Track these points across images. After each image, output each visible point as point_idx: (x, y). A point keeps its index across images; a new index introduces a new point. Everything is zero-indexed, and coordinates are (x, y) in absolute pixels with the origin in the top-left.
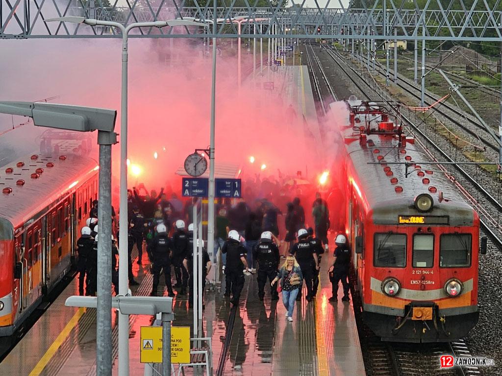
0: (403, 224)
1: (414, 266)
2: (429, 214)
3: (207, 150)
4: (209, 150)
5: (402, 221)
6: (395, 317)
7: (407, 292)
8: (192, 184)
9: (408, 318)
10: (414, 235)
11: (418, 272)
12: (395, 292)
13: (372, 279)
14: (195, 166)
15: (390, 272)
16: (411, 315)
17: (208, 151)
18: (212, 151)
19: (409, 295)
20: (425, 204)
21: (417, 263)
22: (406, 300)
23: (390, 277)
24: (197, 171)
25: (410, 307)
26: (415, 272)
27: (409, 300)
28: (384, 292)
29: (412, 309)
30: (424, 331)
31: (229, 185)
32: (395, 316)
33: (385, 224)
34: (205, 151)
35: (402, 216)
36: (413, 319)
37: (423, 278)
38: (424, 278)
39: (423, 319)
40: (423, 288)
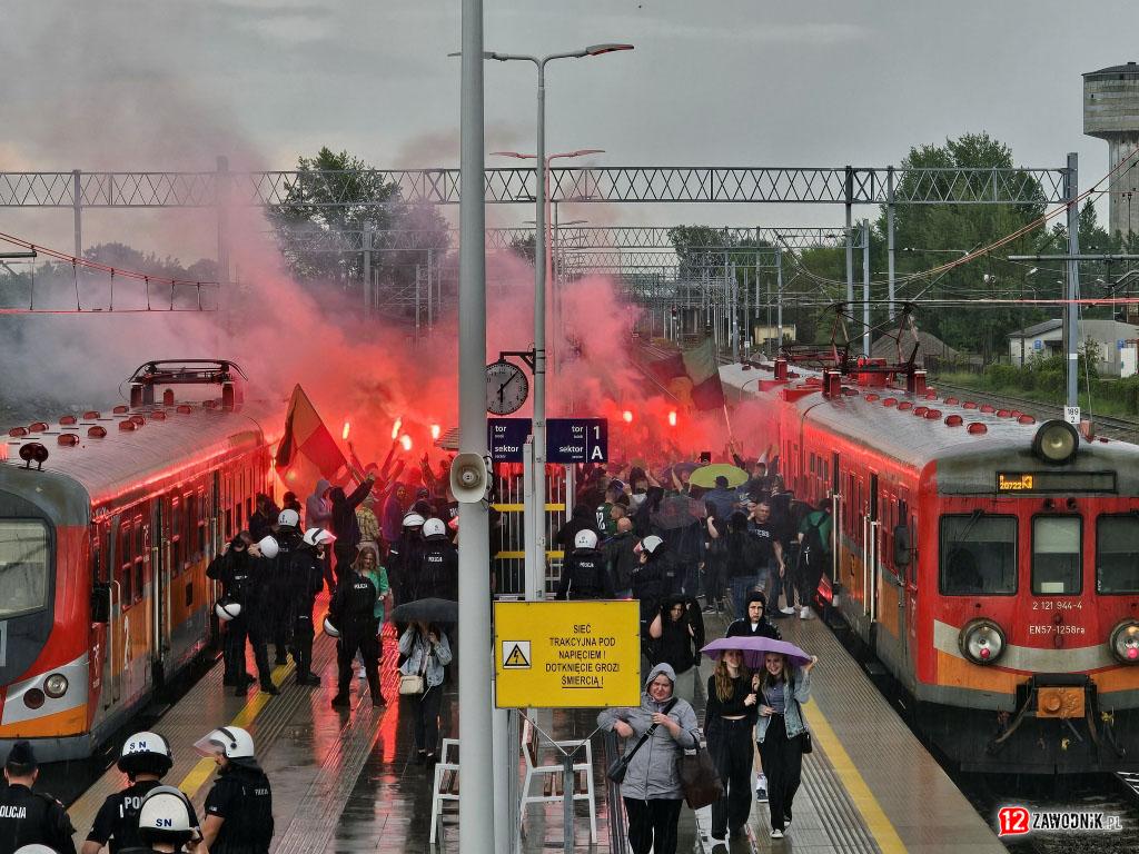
0: (1006, 491)
1: (1036, 590)
2: (1067, 468)
3: (529, 354)
4: (533, 354)
5: (1005, 485)
6: (994, 714)
7: (1021, 653)
8: (495, 433)
9: (1025, 713)
10: (1036, 517)
11: (1048, 606)
12: (993, 655)
13: (937, 624)
14: (501, 391)
15: (979, 606)
16: (1034, 706)
17: (529, 357)
18: (538, 354)
19: (1025, 659)
20: (1060, 445)
21: (1044, 584)
22: (1018, 672)
23: (980, 619)
24: (506, 402)
25: (1030, 688)
26: (1040, 606)
27: (1026, 673)
28: (967, 653)
29: (1037, 692)
30: (1064, 745)
31: (579, 433)
32: (995, 712)
33: (965, 494)
34: (523, 355)
35: (1005, 474)
36: (1039, 714)
37: (1059, 619)
38: (1061, 619)
39: (1064, 714)
40: (1059, 642)
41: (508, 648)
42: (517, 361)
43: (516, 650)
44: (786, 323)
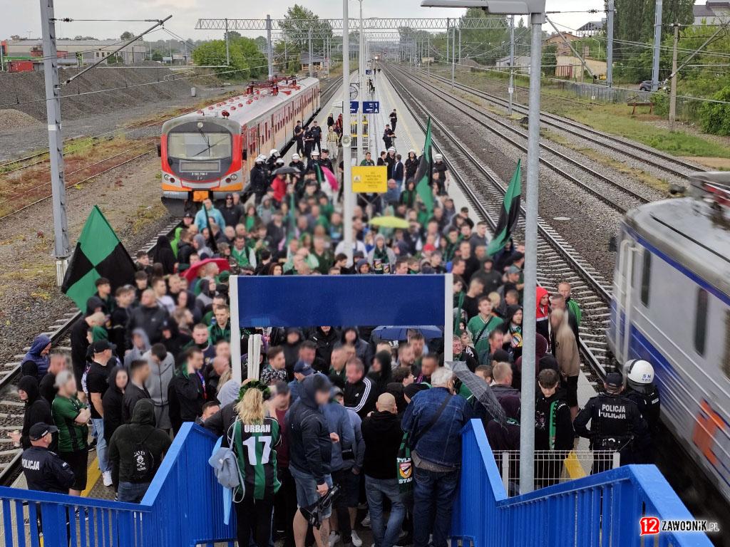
41: (355, 178)
42: (355, 85)
43: (357, 178)
44: (431, 56)
